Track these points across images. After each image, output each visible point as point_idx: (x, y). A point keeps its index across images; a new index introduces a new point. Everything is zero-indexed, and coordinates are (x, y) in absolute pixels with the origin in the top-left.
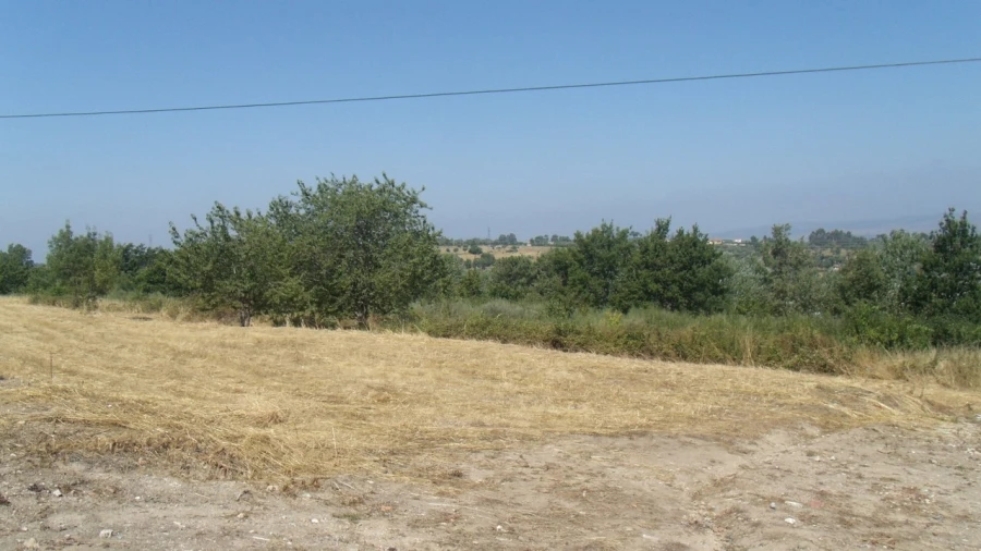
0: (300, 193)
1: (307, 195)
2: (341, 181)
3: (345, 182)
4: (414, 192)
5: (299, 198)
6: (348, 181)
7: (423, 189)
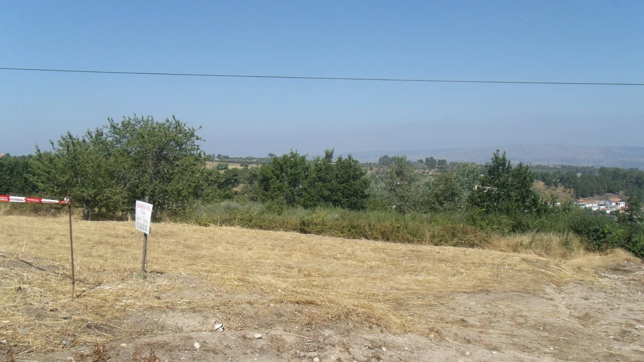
0: (109, 126)
1: (114, 128)
2: (140, 119)
3: (142, 120)
4: (193, 129)
5: (108, 130)
6: (145, 119)
7: (200, 128)
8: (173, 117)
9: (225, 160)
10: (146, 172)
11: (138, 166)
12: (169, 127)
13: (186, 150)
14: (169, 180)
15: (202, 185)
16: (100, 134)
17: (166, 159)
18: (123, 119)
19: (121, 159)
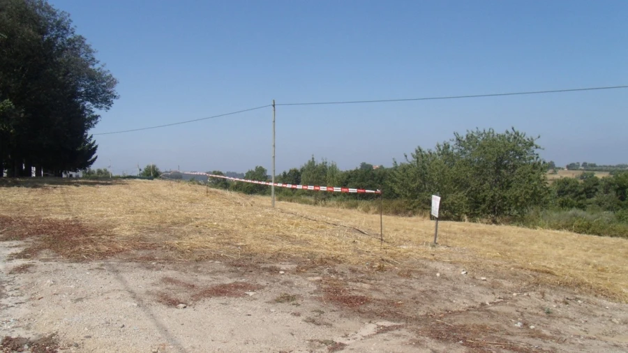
0: (455, 140)
1: (460, 141)
2: (482, 132)
3: (484, 132)
4: (532, 139)
5: (454, 143)
6: (487, 132)
7: (539, 137)
8: (513, 129)
9: (591, 168)
10: (487, 180)
11: (480, 175)
12: (509, 138)
13: (525, 159)
14: (508, 187)
15: (540, 192)
16: (446, 147)
17: (505, 167)
18: (467, 133)
19: (463, 168)
